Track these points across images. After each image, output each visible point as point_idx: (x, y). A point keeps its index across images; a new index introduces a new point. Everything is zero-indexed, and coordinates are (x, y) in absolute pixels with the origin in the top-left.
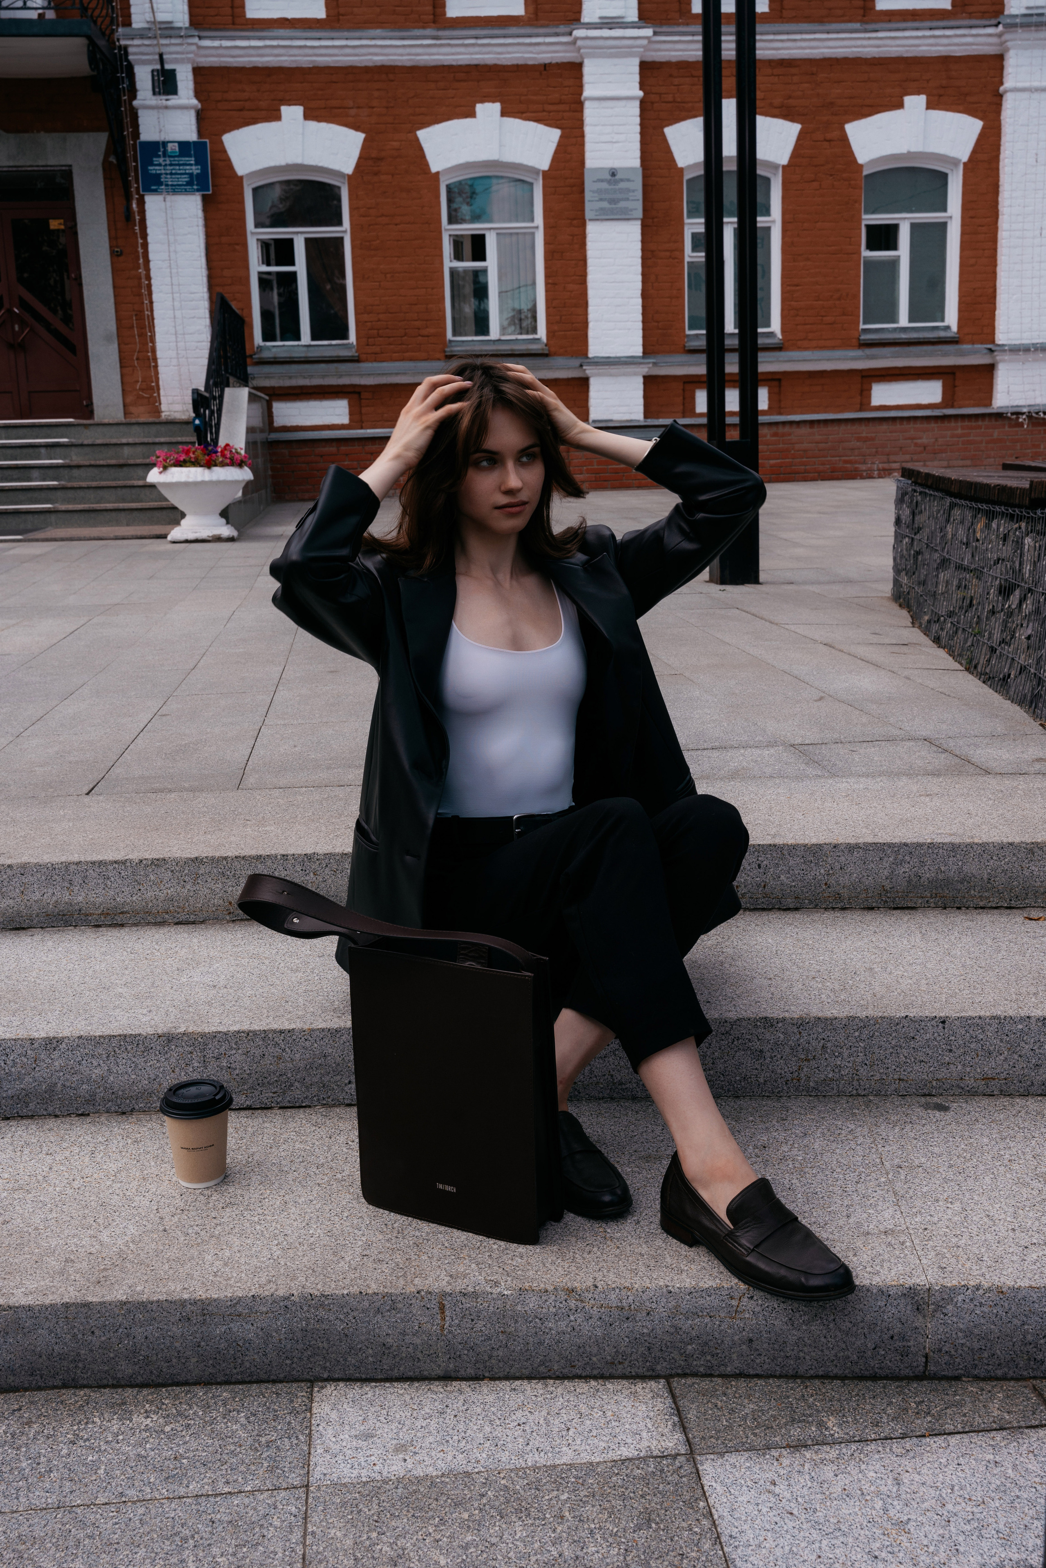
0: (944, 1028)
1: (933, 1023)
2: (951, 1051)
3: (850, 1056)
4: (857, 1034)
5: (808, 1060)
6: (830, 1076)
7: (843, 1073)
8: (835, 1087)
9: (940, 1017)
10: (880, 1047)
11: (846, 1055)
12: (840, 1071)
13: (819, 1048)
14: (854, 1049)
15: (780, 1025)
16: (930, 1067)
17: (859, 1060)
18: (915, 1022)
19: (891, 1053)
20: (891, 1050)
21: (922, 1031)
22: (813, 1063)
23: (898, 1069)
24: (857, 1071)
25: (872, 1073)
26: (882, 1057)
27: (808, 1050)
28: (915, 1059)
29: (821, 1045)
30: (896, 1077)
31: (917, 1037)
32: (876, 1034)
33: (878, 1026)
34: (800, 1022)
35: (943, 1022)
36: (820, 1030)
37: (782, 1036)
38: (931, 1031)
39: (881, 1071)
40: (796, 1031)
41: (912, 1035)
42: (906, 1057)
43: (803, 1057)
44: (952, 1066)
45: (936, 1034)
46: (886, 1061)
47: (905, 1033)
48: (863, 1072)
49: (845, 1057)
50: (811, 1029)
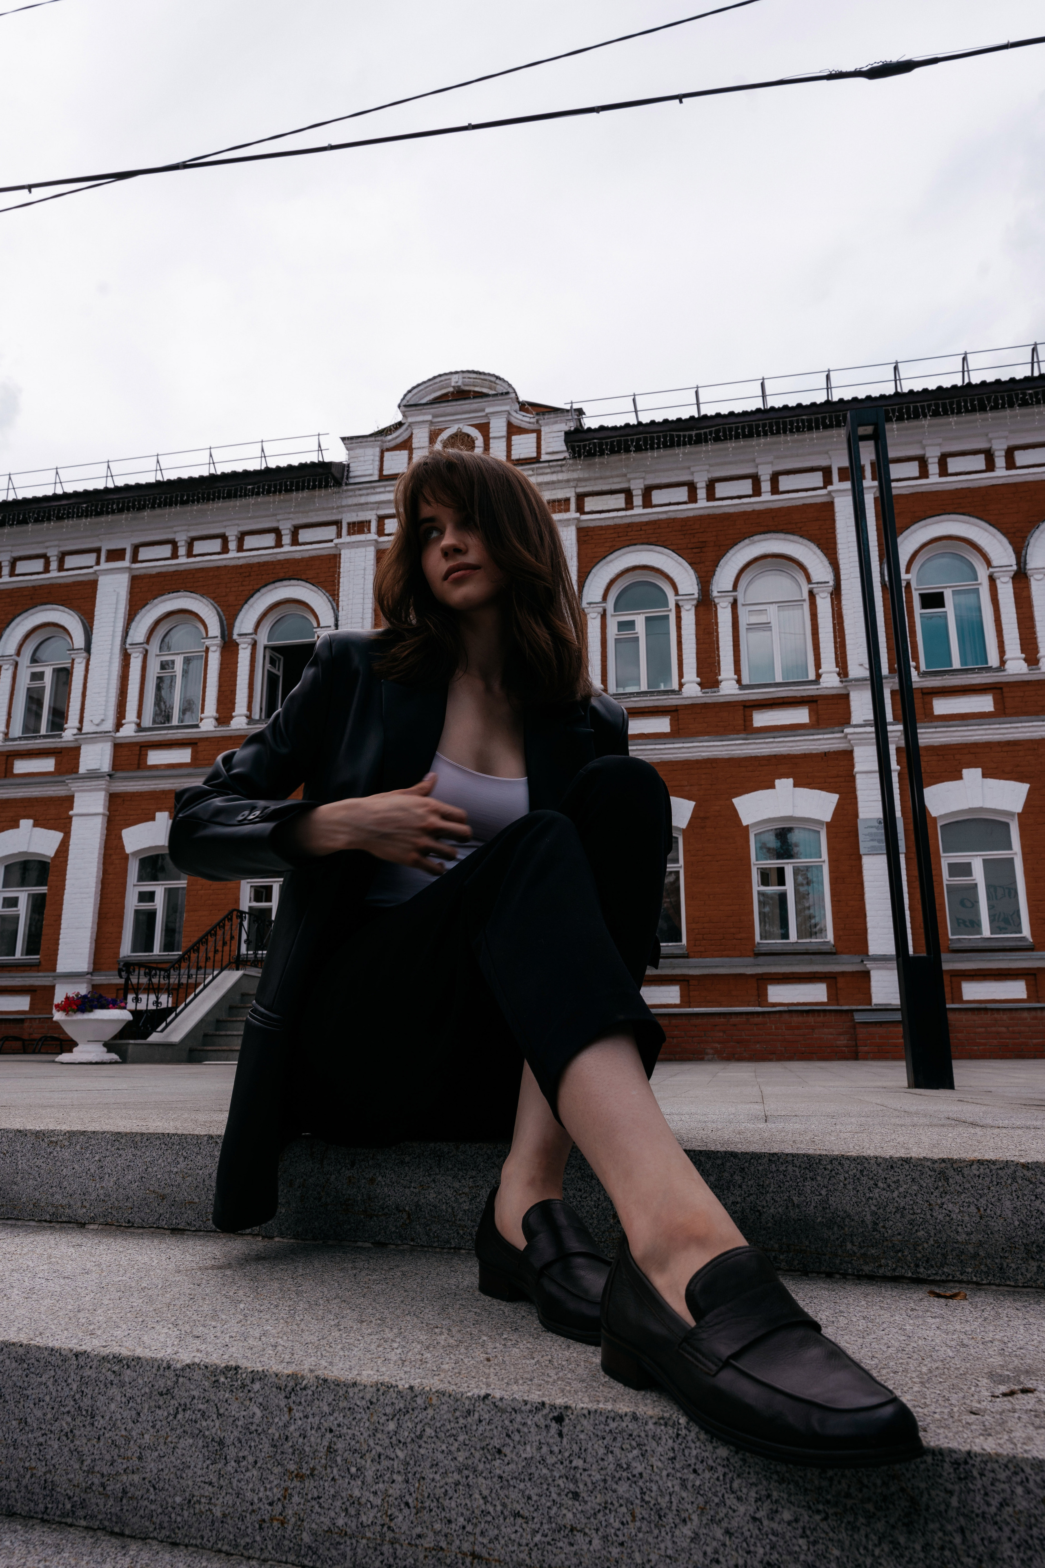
0: (560, 1435)
1: (539, 1417)
2: (576, 1496)
3: (378, 1478)
4: (392, 1426)
5: (300, 1477)
6: (340, 1522)
7: (364, 1518)
8: (349, 1554)
9: (553, 1407)
10: (435, 1465)
11: (369, 1474)
12: (358, 1514)
13: (322, 1451)
14: (385, 1463)
15: (257, 1386)
16: (535, 1532)
17: (394, 1491)
18: (503, 1411)
19: (457, 1484)
20: (456, 1476)
21: (517, 1437)
22: (309, 1484)
23: (469, 1528)
24: (391, 1518)
25: (418, 1530)
26: (439, 1492)
27: (302, 1452)
28: (504, 1505)
29: (326, 1443)
30: (466, 1547)
31: (507, 1450)
32: (429, 1431)
33: (430, 1412)
34: (291, 1384)
35: (559, 1419)
36: (326, 1409)
37: (259, 1413)
38: (534, 1438)
39: (437, 1526)
40: (283, 1403)
41: (496, 1443)
42: (484, 1498)
43: (292, 1467)
44: (579, 1537)
45: (545, 1449)
46: (446, 1503)
47: (483, 1437)
48: (402, 1521)
49: (369, 1480)
50: (310, 1404)
